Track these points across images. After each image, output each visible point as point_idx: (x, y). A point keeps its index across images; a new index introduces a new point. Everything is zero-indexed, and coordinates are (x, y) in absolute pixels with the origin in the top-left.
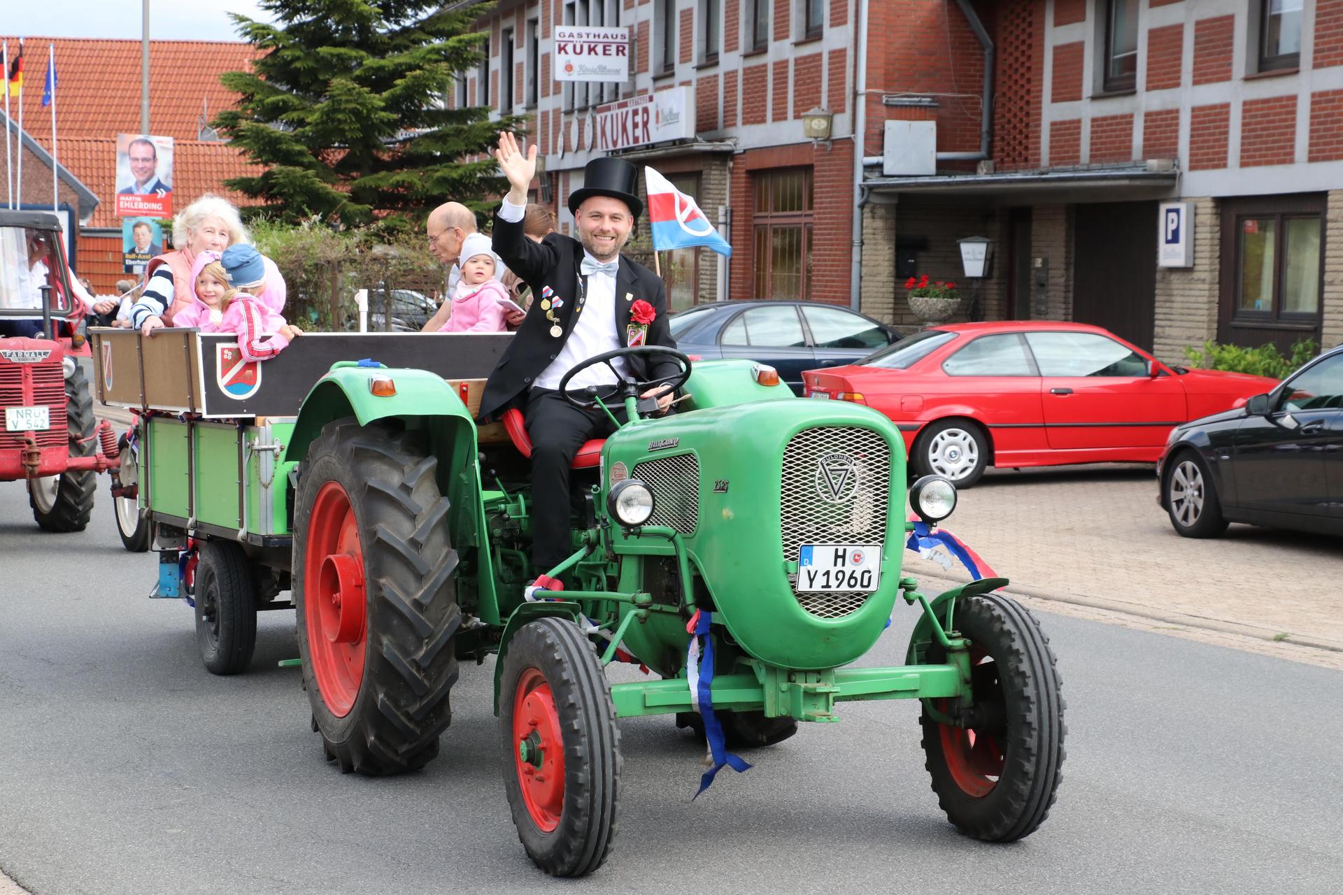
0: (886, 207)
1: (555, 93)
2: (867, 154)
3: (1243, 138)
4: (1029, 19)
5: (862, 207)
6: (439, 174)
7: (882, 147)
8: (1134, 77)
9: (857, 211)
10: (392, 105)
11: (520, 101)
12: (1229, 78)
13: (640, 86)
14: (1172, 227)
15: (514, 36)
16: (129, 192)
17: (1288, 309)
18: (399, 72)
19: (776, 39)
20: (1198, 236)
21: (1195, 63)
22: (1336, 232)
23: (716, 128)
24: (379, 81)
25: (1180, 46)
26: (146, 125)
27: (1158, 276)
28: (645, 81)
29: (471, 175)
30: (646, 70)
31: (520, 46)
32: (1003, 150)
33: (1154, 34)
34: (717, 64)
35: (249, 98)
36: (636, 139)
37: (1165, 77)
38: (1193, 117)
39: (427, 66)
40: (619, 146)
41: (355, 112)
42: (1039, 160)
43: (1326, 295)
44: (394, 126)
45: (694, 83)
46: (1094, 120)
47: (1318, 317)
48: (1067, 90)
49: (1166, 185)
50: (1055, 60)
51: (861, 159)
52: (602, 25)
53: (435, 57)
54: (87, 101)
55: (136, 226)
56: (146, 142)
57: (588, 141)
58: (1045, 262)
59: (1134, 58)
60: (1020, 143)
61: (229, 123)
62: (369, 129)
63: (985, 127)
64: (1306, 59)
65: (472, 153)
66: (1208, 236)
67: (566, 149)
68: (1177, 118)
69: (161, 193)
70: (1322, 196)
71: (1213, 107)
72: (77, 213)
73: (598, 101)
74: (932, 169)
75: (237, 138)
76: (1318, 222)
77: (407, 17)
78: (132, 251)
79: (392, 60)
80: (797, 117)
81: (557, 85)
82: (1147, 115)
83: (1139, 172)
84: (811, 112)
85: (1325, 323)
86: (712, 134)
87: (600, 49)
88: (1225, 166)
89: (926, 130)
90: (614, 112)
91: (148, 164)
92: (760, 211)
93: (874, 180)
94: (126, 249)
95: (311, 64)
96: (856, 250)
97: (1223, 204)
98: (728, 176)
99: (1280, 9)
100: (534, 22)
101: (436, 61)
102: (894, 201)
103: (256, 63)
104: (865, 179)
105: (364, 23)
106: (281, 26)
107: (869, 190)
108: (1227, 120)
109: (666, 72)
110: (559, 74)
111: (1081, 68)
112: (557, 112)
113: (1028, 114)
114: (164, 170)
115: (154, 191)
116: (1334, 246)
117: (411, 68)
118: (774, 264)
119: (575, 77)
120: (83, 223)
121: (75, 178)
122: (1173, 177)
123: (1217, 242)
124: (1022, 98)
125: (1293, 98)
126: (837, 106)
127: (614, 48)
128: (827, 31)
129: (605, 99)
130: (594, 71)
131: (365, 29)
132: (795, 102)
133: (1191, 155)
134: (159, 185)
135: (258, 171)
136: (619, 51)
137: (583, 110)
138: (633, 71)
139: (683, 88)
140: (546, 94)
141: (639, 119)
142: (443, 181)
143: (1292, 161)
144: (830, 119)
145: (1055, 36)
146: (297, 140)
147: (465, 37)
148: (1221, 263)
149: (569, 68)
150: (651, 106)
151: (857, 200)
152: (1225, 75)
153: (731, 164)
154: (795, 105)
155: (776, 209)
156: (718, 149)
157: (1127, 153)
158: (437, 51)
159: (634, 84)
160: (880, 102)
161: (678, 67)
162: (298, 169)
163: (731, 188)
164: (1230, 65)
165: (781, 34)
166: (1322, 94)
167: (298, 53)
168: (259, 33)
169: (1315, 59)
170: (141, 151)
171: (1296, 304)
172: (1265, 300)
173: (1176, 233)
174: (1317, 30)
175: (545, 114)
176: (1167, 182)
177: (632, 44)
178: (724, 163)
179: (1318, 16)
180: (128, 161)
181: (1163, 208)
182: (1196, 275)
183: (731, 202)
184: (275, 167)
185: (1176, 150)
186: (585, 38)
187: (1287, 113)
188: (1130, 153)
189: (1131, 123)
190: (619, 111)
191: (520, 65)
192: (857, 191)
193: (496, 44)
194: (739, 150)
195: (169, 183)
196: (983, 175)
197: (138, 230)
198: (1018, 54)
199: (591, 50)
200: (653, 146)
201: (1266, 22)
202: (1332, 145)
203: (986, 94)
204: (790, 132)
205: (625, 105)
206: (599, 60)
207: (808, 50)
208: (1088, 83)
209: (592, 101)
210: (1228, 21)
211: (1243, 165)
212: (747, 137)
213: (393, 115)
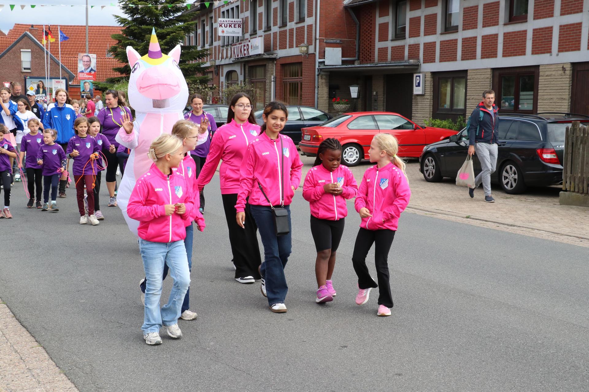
0: (326, 75)
1: (218, 40)
2: (319, 58)
3: (440, 53)
4: (371, 15)
5: (318, 75)
7: (324, 56)
8: (405, 33)
9: (316, 77)
11: (207, 44)
12: (436, 34)
13: (246, 37)
14: (418, 81)
15: (205, 23)
16: (82, 72)
17: (455, 108)
18: (168, 34)
19: (289, 22)
20: (426, 84)
21: (425, 29)
22: (470, 83)
23: (270, 51)
25: (420, 23)
26: (87, 50)
27: (413, 97)
28: (247, 36)
30: (248, 32)
31: (207, 25)
32: (363, 57)
33: (411, 20)
34: (270, 30)
35: (120, 41)
36: (245, 54)
37: (415, 33)
38: (424, 46)
39: (177, 32)
40: (239, 57)
42: (374, 60)
43: (467, 103)
45: (263, 36)
46: (392, 47)
47: (464, 110)
48: (383, 37)
49: (416, 68)
50: (379, 28)
51: (318, 60)
52: (233, 18)
53: (180, 29)
54: (71, 45)
55: (85, 83)
56: (87, 56)
57: (229, 55)
58: (377, 93)
59: (405, 27)
60: (368, 55)
61: (114, 50)
63: (357, 50)
64: (460, 28)
66: (429, 84)
67: (222, 58)
68: (419, 46)
69: (93, 72)
70: (466, 71)
71: (430, 43)
72: (68, 80)
73: (232, 42)
74: (340, 63)
75: (116, 55)
76: (464, 80)
77: (171, 16)
78: (84, 91)
80: (297, 47)
81: (219, 37)
82: (409, 45)
83: (407, 64)
84: (302, 45)
85: (467, 112)
87: (233, 26)
88: (435, 62)
89: (338, 51)
90: (237, 46)
91: (88, 63)
92: (285, 77)
93: (322, 67)
94: (81, 90)
95: (140, 31)
96: (316, 89)
97: (434, 74)
98: (275, 66)
99: (451, 11)
100: (212, 18)
101: (180, 30)
102: (328, 74)
103: (122, 31)
104: (319, 66)
105: (157, 17)
106: (130, 19)
107: (320, 70)
108: (435, 47)
109: (254, 33)
110: (220, 34)
111: (388, 31)
112: (219, 46)
113: (371, 46)
114: (93, 65)
115: (90, 72)
116: (470, 87)
117: (172, 33)
118: (290, 94)
119: (225, 35)
120: (70, 83)
121: (68, 69)
122: (418, 65)
123: (432, 86)
124: (369, 40)
125: (456, 40)
126: (310, 43)
127: (237, 25)
128: (306, 19)
129: (235, 42)
130: (231, 33)
131: (157, 20)
132: (296, 42)
133: (424, 58)
134: (92, 70)
135: (123, 66)
136: (239, 26)
138: (244, 31)
139: (260, 38)
140: (215, 41)
141: (245, 48)
143: (456, 60)
144: (307, 47)
145: (379, 20)
147: (190, 23)
148: (433, 93)
149: (223, 32)
150: (249, 44)
151: (317, 73)
152: (434, 33)
153: (275, 62)
154: (296, 43)
155: (290, 77)
156: (271, 57)
157: (403, 58)
158: (180, 27)
159: (244, 37)
160: (324, 42)
161: (258, 31)
163: (276, 70)
164: (436, 29)
165: (291, 20)
166: (465, 39)
167: (136, 28)
168: (123, 21)
169: (463, 27)
170: (86, 59)
171: (457, 105)
172: (447, 105)
173: (419, 83)
174: (463, 18)
175: (215, 47)
176: (416, 67)
177: (243, 24)
178: (273, 62)
179: (464, 14)
180: (82, 62)
181: (415, 75)
182: (425, 97)
183: (275, 74)
185: (419, 57)
186: (228, 22)
187: (454, 45)
188: (404, 58)
189: (404, 48)
190: (239, 45)
191: (207, 31)
192: (317, 70)
193: (199, 26)
194: (278, 57)
195: (95, 69)
196: (356, 65)
197: (85, 84)
198: (367, 26)
199: (230, 26)
200: (250, 56)
201: (447, 16)
202: (469, 54)
203: (357, 39)
204: (295, 51)
205: (241, 43)
206: (232, 29)
207: (300, 25)
208: (390, 35)
209: (230, 42)
210: (435, 15)
211: (440, 61)
212: (281, 53)
213: (166, 47)
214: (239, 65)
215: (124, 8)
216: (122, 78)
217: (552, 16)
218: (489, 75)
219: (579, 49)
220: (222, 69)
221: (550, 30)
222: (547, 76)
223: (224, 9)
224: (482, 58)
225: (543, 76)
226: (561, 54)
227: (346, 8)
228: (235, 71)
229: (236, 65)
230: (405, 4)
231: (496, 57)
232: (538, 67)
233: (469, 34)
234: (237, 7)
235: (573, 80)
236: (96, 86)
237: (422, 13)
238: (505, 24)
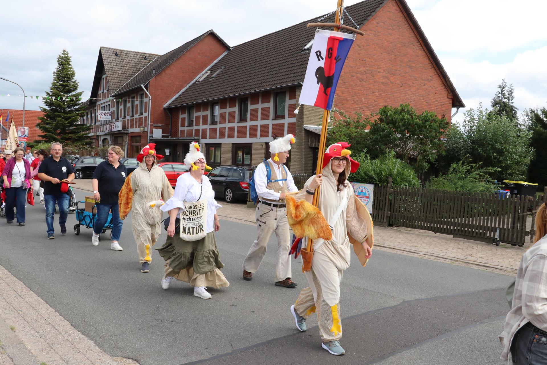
1: (99, 122)
2: (150, 134)
3: (209, 134)
4: (177, 113)
6: (77, 135)
7: (153, 133)
8: (193, 124)
10: (69, 123)
11: (93, 123)
12: (207, 125)
15: (92, 112)
16: (20, 137)
17: (216, 162)
18: (70, 117)
19: (135, 114)
20: (203, 149)
21: (202, 122)
22: (223, 150)
24: (67, 119)
25: (200, 119)
28: (114, 120)
29: (83, 136)
30: (114, 118)
31: (93, 114)
32: (173, 134)
33: (196, 117)
34: (126, 118)
35: (42, 121)
36: (112, 130)
37: (198, 124)
38: (202, 130)
40: (109, 131)
41: (61, 123)
42: (178, 136)
43: (221, 159)
44: (69, 126)
45: (122, 121)
46: (187, 130)
47: (220, 163)
48: (183, 125)
50: (181, 120)
51: (149, 135)
52: (107, 111)
56: (23, 128)
57: (104, 130)
58: (179, 153)
59: (193, 120)
60: (176, 133)
61: (38, 125)
62: (65, 127)
63: (170, 131)
64: (218, 122)
65: (83, 131)
67: (100, 131)
68: (200, 130)
69: (26, 137)
70: (221, 144)
71: (205, 129)
74: (161, 137)
75: (40, 128)
76: (220, 148)
77: (72, 108)
79: (69, 115)
80: (139, 127)
81: (99, 120)
82: (195, 130)
84: (141, 127)
86: (125, 130)
87: (106, 115)
88: (207, 138)
89: (160, 130)
90: (108, 125)
91: (24, 132)
92: (133, 143)
93: (151, 138)
95: (54, 115)
97: (206, 144)
98: (127, 137)
99: (215, 114)
100: (96, 110)
101: (77, 116)
103: (44, 115)
105: (64, 109)
106: (49, 109)
107: (150, 140)
108: (207, 131)
109: (117, 119)
110: (99, 119)
111: (185, 122)
112: (99, 125)
113: (177, 129)
114: (27, 133)
115: (25, 137)
116: (222, 152)
118: (135, 152)
119: (102, 119)
122: (199, 140)
123: (206, 150)
124: (176, 126)
125: (217, 128)
126: (145, 126)
127: (109, 115)
128: (144, 113)
129: (107, 123)
130: (105, 118)
131: (64, 110)
132: (138, 125)
133: (202, 136)
134: (26, 136)
135: (43, 134)
137: (103, 125)
138: (112, 118)
139: (120, 122)
140: (97, 122)
141: (112, 127)
142: (78, 136)
143: (216, 138)
144: (144, 128)
145: (181, 116)
146: (51, 128)
149: (101, 118)
150: (114, 125)
151: (148, 142)
152: (207, 124)
155: (135, 143)
156: (126, 132)
158: (77, 114)
159: (112, 121)
160: (152, 126)
161: (119, 118)
162: (51, 134)
163: (128, 139)
164: (207, 122)
165: (137, 114)
166: (221, 128)
167: (51, 114)
168: (44, 110)
169: (220, 122)
170: (22, 130)
172: (213, 160)
174: (220, 118)
175: (97, 125)
177: (112, 114)
178: (127, 135)
179: (220, 116)
180: (20, 132)
183: (128, 141)
184: (47, 133)
185: (199, 135)
186: (103, 113)
187: (216, 131)
188: (193, 136)
189: (193, 131)
191: (93, 117)
192: (148, 140)
193: (93, 112)
194: (129, 133)
195: (28, 135)
196: (170, 138)
197: (22, 144)
198: (175, 118)
199: (105, 115)
200: (115, 131)
201: (213, 116)
202: (222, 136)
203: (170, 125)
204: (138, 130)
205: (110, 124)
206: (106, 116)
207: (141, 116)
208: (186, 125)
209: (105, 123)
210: (207, 116)
211: (209, 138)
212: (131, 130)
213: (69, 125)
214: (110, 135)
215: (45, 103)
216: (43, 141)
217: (257, 120)
218: (231, 146)
219: (268, 137)
220: (100, 138)
221: (256, 126)
222: (255, 148)
223: (102, 106)
224: (228, 138)
225: (254, 148)
226: (261, 138)
227: (165, 109)
228: (107, 139)
229: (108, 136)
230: (194, 109)
231: (234, 138)
232: (252, 143)
233: (222, 126)
234: (109, 105)
235: (266, 151)
236: (28, 144)
237: (201, 114)
238: (238, 122)
